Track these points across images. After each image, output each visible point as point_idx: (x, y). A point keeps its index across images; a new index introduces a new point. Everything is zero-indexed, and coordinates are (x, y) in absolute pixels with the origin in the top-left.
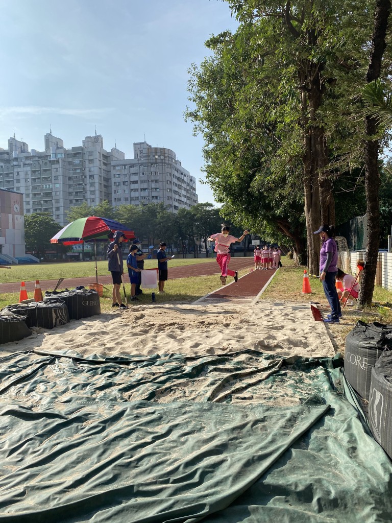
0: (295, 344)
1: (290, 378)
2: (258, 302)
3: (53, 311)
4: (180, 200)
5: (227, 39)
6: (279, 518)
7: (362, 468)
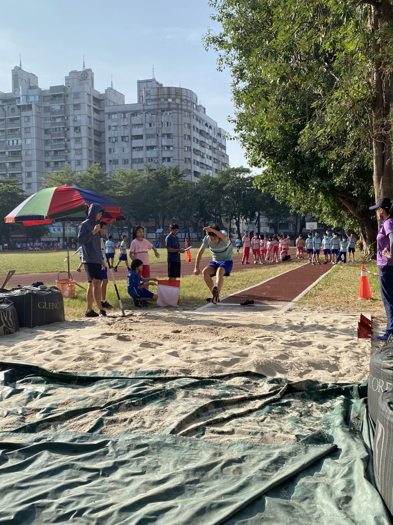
0: (318, 366)
1: (295, 408)
2: (290, 310)
4: (203, 164)
7: (350, 521)
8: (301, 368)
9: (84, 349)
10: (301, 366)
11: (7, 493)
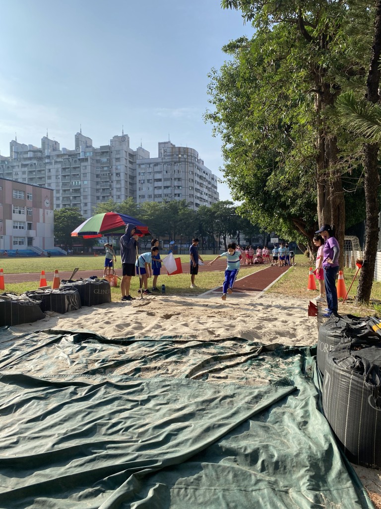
0: (282, 334)
1: (268, 362)
2: (261, 297)
3: (66, 297)
4: (201, 198)
5: (244, 44)
6: (225, 473)
7: (308, 438)
8: (271, 335)
9: (125, 321)
10: (271, 334)
11: (78, 415)
